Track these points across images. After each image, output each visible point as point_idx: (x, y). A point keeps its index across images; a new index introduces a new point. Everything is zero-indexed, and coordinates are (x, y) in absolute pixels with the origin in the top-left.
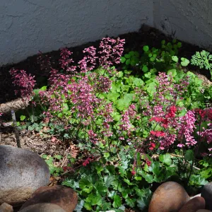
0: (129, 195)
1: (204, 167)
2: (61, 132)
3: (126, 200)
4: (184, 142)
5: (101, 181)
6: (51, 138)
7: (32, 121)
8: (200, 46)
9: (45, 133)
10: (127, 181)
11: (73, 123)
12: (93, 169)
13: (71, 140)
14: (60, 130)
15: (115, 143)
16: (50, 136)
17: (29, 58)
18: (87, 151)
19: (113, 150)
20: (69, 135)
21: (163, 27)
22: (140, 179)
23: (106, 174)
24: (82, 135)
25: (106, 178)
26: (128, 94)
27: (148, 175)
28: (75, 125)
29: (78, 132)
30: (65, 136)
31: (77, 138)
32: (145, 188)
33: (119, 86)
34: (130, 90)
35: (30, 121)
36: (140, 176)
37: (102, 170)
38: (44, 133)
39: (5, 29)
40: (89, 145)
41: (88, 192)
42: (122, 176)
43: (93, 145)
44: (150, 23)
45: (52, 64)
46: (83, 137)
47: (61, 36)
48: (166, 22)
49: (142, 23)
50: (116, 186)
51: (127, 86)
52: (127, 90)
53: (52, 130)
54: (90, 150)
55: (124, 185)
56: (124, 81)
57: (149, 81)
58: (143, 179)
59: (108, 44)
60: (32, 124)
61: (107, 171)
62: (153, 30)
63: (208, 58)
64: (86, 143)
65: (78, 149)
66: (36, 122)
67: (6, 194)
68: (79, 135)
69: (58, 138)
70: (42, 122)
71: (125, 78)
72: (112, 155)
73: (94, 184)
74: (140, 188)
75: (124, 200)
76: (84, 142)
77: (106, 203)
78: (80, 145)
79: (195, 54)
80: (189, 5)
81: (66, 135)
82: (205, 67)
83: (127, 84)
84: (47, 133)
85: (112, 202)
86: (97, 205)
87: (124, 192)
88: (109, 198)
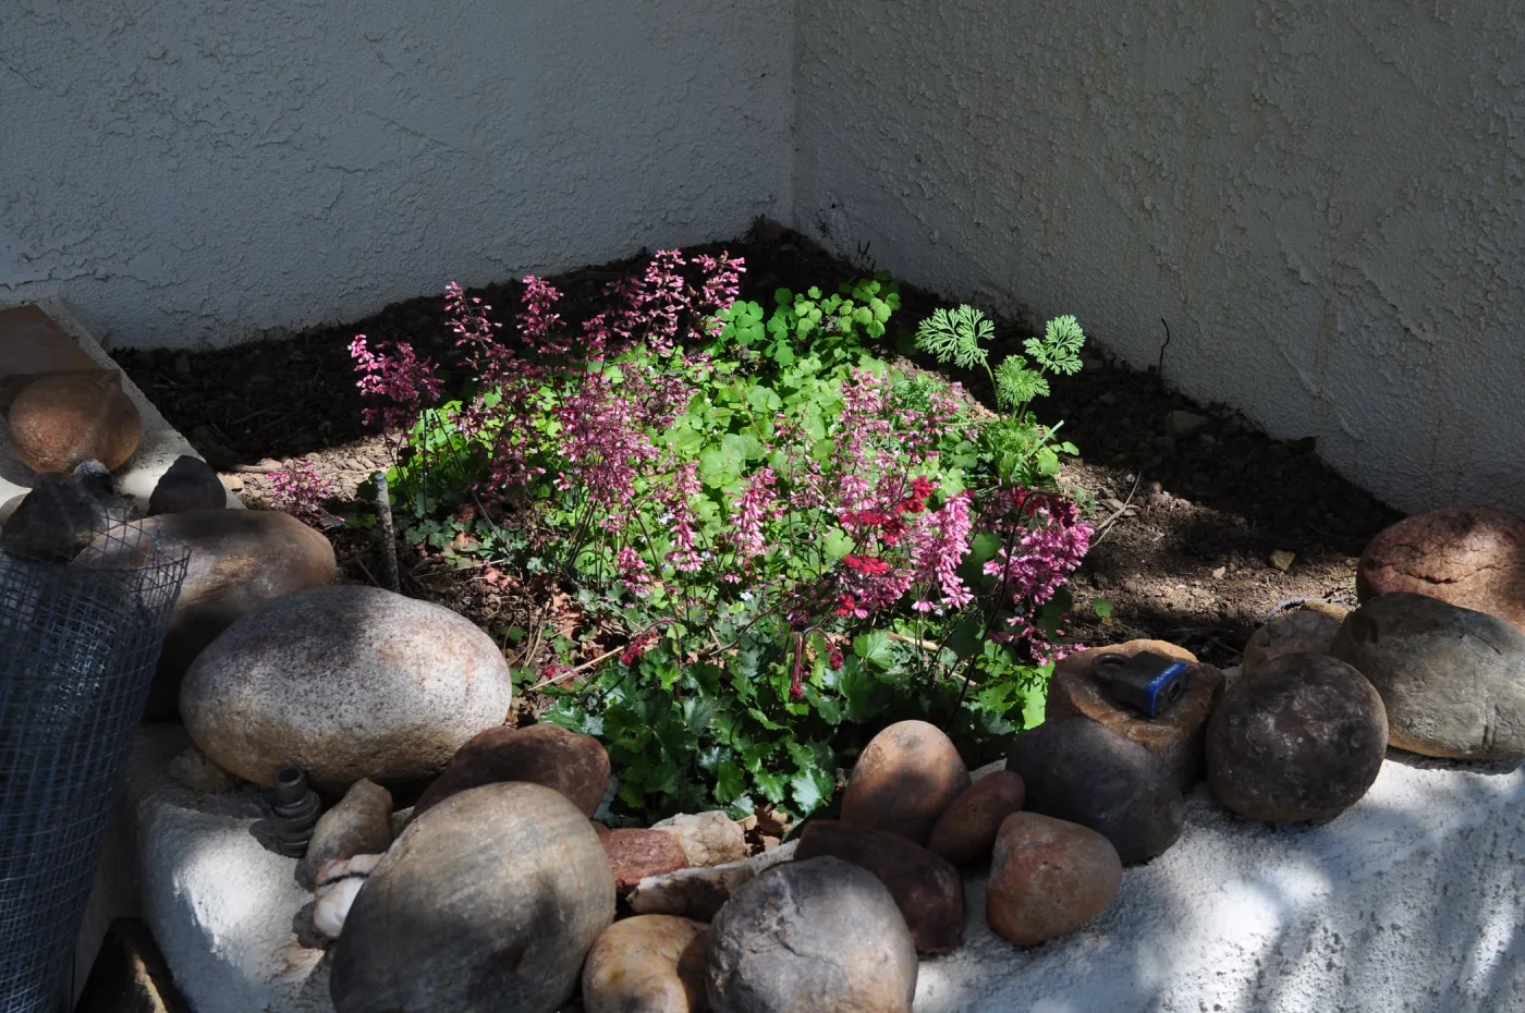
0: (764, 762)
1: (988, 676)
2: (517, 552)
3: (757, 779)
4: (935, 595)
5: (675, 713)
6: (483, 571)
7: (420, 513)
8: (943, 297)
9: (463, 554)
10: (760, 715)
11: (557, 522)
12: (647, 676)
13: (549, 577)
14: (511, 546)
15: (699, 592)
16: (478, 565)
17: (390, 308)
18: (607, 615)
19: (696, 614)
20: (545, 564)
21: (824, 228)
22: (804, 710)
23: (690, 693)
24: (590, 562)
25: (690, 706)
26: (733, 438)
27: (826, 699)
28: (564, 530)
29: (573, 554)
30: (530, 566)
31: (573, 572)
32: (817, 740)
33: (700, 409)
34: (737, 425)
35: (411, 512)
36: (805, 701)
37: (676, 678)
38: (457, 552)
39: (317, 212)
40: (612, 597)
41: (635, 750)
42: (742, 699)
43: (627, 597)
44: (783, 215)
45: (493, 329)
46: (591, 570)
47: (497, 241)
48: (834, 214)
49: (758, 212)
50: (724, 732)
51: (723, 410)
52: (726, 423)
53: (488, 543)
54: (617, 612)
55: (749, 727)
56: (714, 393)
57: (796, 396)
58: (814, 711)
59: (673, 272)
60: (416, 523)
61: (692, 682)
62: (790, 236)
63: (977, 329)
64: (603, 592)
65: (577, 608)
66: (430, 516)
67: (372, 748)
68: (578, 564)
69: (507, 570)
70: (451, 518)
71: (716, 384)
72: (694, 629)
73: (652, 723)
74: (801, 741)
75: (749, 777)
76: (594, 586)
77: (691, 788)
78: (584, 596)
79: (931, 315)
80: (913, 164)
81: (534, 564)
82: (953, 358)
83: (725, 404)
84: (468, 554)
85: (711, 786)
86: (661, 794)
87: (749, 752)
88: (703, 770)
